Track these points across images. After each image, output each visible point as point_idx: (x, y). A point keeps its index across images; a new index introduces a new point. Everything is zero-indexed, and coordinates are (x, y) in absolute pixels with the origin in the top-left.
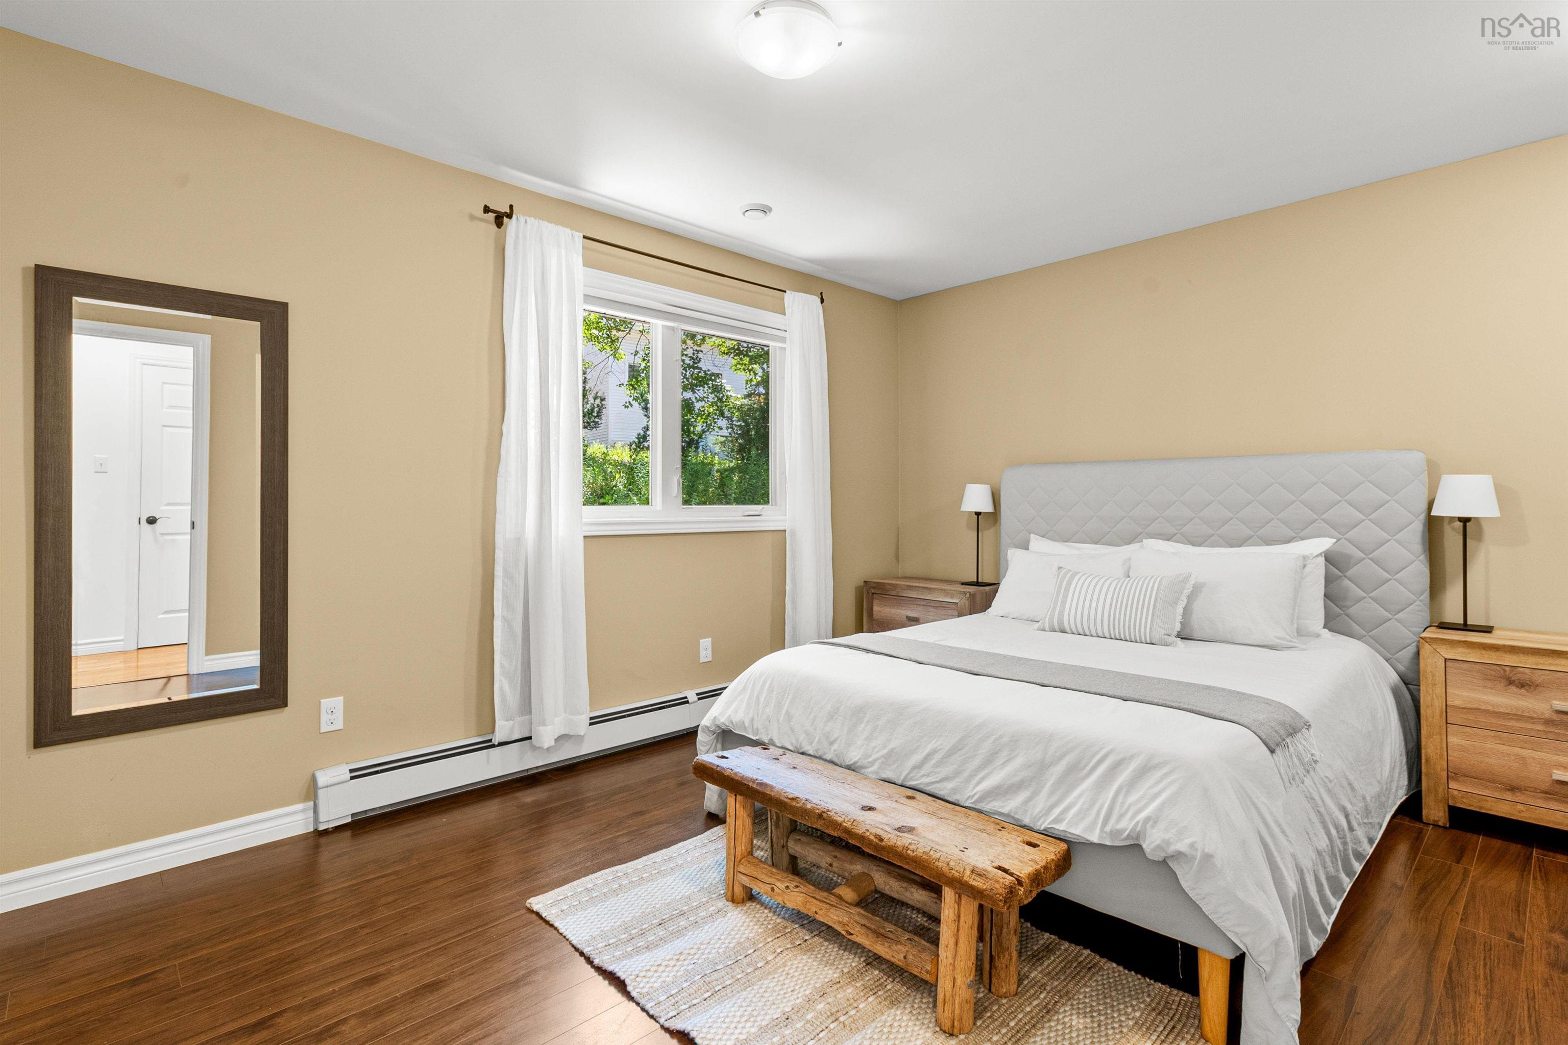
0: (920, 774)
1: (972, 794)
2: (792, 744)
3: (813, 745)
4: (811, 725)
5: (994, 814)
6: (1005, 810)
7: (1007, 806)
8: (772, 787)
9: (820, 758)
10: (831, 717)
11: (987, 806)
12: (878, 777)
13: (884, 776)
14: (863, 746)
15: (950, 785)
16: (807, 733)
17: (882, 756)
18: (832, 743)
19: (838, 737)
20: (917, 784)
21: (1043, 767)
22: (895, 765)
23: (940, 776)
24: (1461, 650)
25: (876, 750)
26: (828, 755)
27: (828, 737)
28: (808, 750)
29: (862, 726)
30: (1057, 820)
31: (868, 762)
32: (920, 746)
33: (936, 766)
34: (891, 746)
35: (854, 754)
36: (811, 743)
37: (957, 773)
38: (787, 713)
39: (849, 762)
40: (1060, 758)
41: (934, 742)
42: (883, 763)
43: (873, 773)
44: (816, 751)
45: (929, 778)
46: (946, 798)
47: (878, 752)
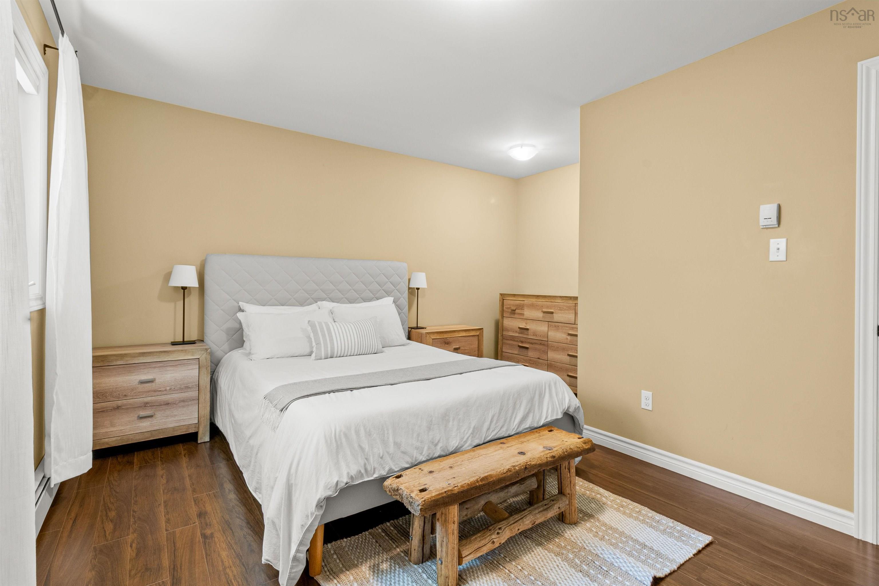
0: (491, 431)
1: (514, 427)
2: (407, 463)
3: (424, 453)
4: (418, 441)
5: (523, 431)
6: (527, 426)
7: (527, 424)
8: (490, 476)
9: (432, 459)
10: (429, 429)
11: (520, 429)
12: (472, 447)
13: (475, 444)
14: (457, 434)
15: (504, 429)
16: (417, 448)
17: (471, 434)
18: (436, 445)
19: (440, 438)
20: (491, 438)
21: (532, 400)
22: (478, 435)
23: (500, 427)
24: (436, 335)
25: (466, 432)
26: (435, 454)
27: (433, 443)
28: (421, 460)
29: (451, 423)
30: (546, 418)
31: (464, 442)
32: (485, 418)
33: (496, 423)
34: (472, 426)
35: (454, 442)
36: (421, 454)
37: (505, 421)
38: (396, 444)
39: (452, 448)
40: (535, 394)
41: (490, 412)
42: (472, 437)
43: (468, 446)
44: (428, 456)
45: (495, 431)
46: (505, 436)
47: (467, 433)
